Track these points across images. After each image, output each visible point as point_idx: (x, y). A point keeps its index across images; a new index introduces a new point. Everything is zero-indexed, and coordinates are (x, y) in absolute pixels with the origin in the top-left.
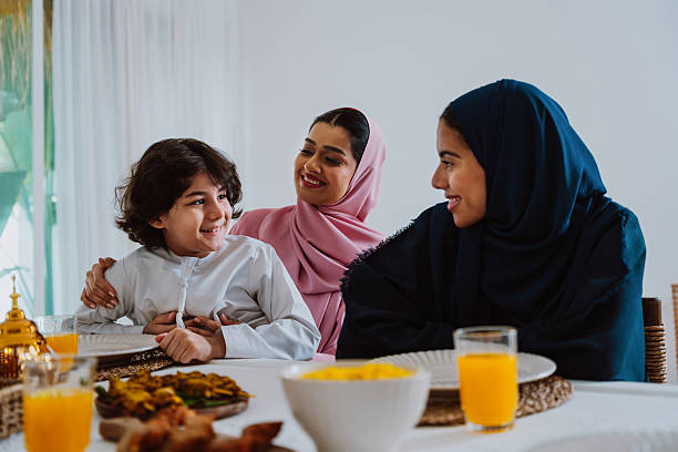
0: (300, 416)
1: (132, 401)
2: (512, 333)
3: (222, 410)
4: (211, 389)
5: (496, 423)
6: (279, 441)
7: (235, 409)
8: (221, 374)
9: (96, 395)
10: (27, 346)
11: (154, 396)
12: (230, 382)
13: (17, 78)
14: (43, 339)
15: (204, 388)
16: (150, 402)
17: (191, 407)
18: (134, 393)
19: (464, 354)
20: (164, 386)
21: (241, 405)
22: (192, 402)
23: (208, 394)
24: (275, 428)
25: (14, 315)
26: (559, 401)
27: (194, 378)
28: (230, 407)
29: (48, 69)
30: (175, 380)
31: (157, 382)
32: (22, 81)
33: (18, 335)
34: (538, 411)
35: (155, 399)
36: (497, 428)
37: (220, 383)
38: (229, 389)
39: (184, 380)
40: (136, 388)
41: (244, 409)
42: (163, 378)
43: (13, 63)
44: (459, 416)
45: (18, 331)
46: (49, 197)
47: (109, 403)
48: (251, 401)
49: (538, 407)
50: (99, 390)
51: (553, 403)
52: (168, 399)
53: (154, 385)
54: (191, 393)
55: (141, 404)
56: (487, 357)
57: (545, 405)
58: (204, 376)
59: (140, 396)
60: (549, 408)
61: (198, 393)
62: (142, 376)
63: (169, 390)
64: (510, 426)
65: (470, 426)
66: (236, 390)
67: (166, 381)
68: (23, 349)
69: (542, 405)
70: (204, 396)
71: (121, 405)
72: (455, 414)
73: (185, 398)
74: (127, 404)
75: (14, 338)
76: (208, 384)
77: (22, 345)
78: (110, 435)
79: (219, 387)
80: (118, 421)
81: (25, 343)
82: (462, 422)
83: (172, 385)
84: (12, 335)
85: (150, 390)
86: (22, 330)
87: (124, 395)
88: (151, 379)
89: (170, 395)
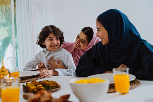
0: (75, 93)
1: (31, 89)
2: (128, 69)
3: (54, 90)
4: (51, 85)
5: (124, 92)
6: (69, 99)
7: (57, 89)
8: (53, 81)
9: (23, 87)
10: (6, 75)
11: (37, 87)
12: (56, 83)
13: (9, 17)
14: (10, 73)
15: (49, 84)
16: (36, 89)
17: (46, 90)
18: (32, 86)
19: (115, 75)
20: (40, 84)
21: (58, 88)
22: (46, 88)
23: (50, 86)
24: (68, 96)
25: (3, 67)
26: (138, 86)
27: (47, 82)
28: (56, 89)
29: (15, 15)
30: (42, 83)
31: (38, 83)
32: (10, 18)
33: (4, 72)
34: (133, 88)
35: (37, 88)
36: (125, 94)
37: (53, 83)
38: (56, 85)
39: (44, 82)
40: (32, 85)
41: (59, 89)
42: (39, 82)
43: (8, 14)
44: (114, 90)
45: (4, 71)
46: (16, 42)
47: (26, 89)
48: (61, 87)
49: (133, 87)
50: (23, 85)
51: (137, 86)
52: (40, 88)
53: (37, 84)
54: (46, 86)
55: (33, 89)
56: (122, 75)
57: (135, 87)
58: (49, 81)
59: (33, 87)
60: (136, 87)
61: (48, 86)
62: (34, 82)
63: (41, 85)
64: (128, 93)
65: (117, 93)
66: (57, 85)
67: (40, 83)
68: (5, 76)
69: (134, 87)
70: (49, 86)
71: (28, 89)
72: (113, 90)
73: (44, 87)
74: (30, 89)
75: (3, 73)
76: (51, 83)
77: (4, 75)
78: (25, 97)
79: (53, 84)
80: (28, 94)
81: (6, 74)
82: (115, 92)
83: (41, 84)
84: (2, 72)
85: (36, 85)
86: (5, 71)
87: (29, 87)
88: (36, 82)
89: (41, 87)
